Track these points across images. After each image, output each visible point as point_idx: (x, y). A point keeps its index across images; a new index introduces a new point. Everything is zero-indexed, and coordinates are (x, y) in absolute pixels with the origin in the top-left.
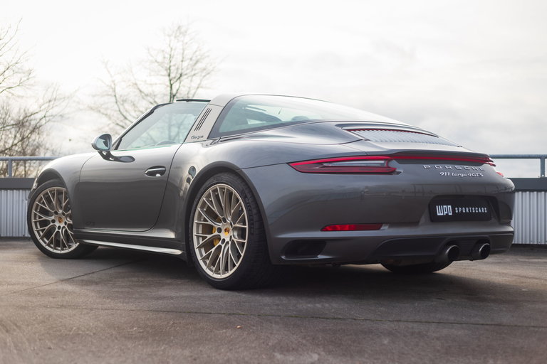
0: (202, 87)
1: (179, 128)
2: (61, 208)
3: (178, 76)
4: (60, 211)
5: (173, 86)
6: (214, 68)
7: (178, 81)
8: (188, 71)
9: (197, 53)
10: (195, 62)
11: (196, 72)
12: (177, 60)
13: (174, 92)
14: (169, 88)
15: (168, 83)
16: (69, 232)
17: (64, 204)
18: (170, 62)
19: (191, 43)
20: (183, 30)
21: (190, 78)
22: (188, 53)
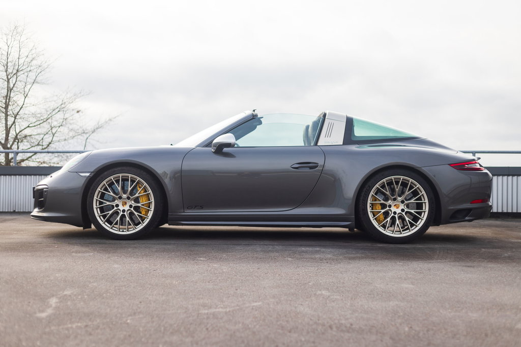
0: (37, 82)
1: (15, 118)
2: (126, 192)
3: (15, 71)
4: (124, 196)
5: (10, 81)
6: (48, 65)
7: (15, 76)
8: (24, 67)
9: (33, 52)
10: (31, 59)
11: (32, 68)
13: (11, 85)
14: (6, 83)
15: (5, 78)
17: (129, 189)
18: (8, 58)
19: (27, 42)
20: (19, 30)
21: (26, 74)
22: (24, 52)
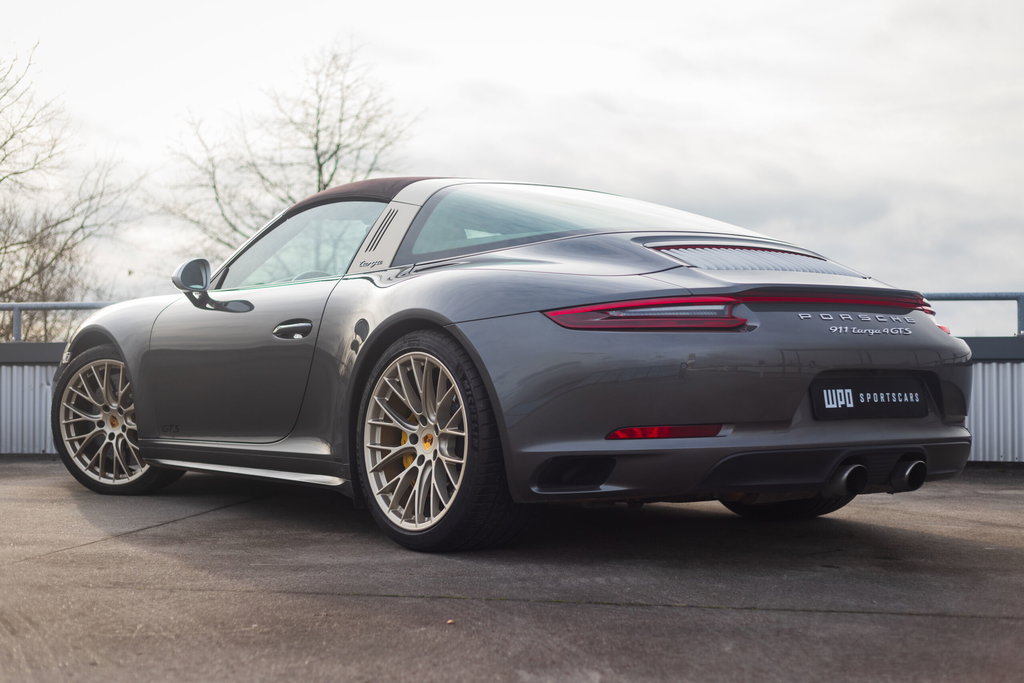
1: (335, 246)
2: (116, 398)
3: (334, 148)
4: (114, 406)
5: (324, 168)
6: (400, 133)
7: (334, 159)
8: (352, 139)
9: (370, 106)
10: (364, 122)
11: (367, 141)
12: (330, 119)
13: (326, 178)
14: (316, 173)
15: (314, 163)
16: (130, 444)
17: (121, 393)
18: (319, 122)
19: (357, 87)
20: (342, 61)
21: (355, 153)
22: (352, 106)
